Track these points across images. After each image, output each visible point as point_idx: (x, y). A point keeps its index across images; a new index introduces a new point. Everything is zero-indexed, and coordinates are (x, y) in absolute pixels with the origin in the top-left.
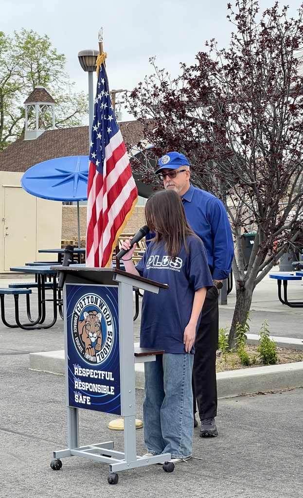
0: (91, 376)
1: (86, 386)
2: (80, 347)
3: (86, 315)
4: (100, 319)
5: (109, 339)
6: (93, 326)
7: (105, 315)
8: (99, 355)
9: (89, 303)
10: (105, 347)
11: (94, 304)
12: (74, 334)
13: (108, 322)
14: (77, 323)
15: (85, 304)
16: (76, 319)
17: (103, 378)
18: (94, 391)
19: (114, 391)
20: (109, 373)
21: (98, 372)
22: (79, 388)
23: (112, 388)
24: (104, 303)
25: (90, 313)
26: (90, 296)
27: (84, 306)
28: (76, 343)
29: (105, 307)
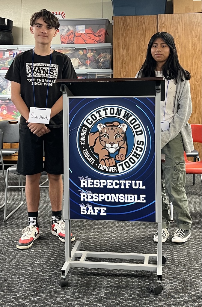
0: (108, 187)
1: (100, 197)
2: (90, 159)
3: (100, 127)
4: (124, 129)
5: (138, 148)
6: (112, 138)
7: (132, 126)
8: (122, 165)
9: (106, 114)
10: (131, 156)
11: (114, 115)
12: (81, 147)
13: (137, 132)
14: (87, 136)
15: (100, 116)
16: (84, 132)
17: (127, 187)
18: (113, 201)
19: (145, 199)
20: (137, 182)
21: (121, 181)
22: (89, 200)
23: (142, 196)
24: (130, 112)
25: (108, 125)
26: (109, 108)
27: (98, 118)
28: (84, 156)
29: (133, 117)
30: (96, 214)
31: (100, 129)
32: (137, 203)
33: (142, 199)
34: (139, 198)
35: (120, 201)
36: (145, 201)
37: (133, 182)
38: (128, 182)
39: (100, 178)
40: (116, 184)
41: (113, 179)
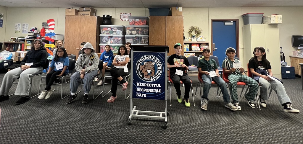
0: (147, 86)
1: (144, 90)
2: (141, 75)
3: (145, 63)
5: (159, 72)
6: (149, 67)
7: (157, 63)
8: (153, 78)
9: (147, 58)
10: (156, 75)
11: (150, 59)
12: (137, 70)
13: (158, 65)
14: (140, 66)
16: (139, 65)
17: (154, 86)
18: (149, 91)
19: (161, 91)
20: (158, 84)
21: (152, 84)
22: (140, 91)
23: (160, 90)
24: (156, 58)
25: (148, 62)
26: (148, 56)
27: (144, 60)
28: (138, 74)
29: (157, 60)
30: (142, 96)
31: (145, 64)
32: (158, 93)
34: (159, 91)
35: (152, 92)
36: (161, 92)
37: (157, 84)
38: (155, 85)
39: (144, 82)
40: (150, 85)
41: (149, 83)
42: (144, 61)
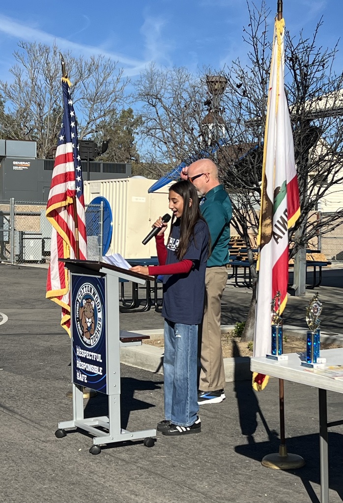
0: (87, 357)
1: (84, 366)
2: (81, 331)
3: (84, 302)
4: (93, 306)
5: (99, 325)
6: (89, 313)
7: (96, 303)
8: (92, 338)
9: (86, 291)
10: (96, 331)
11: (89, 292)
12: (77, 318)
13: (98, 309)
14: (79, 309)
16: (78, 305)
17: (95, 359)
18: (89, 370)
22: (80, 367)
24: (96, 292)
25: (87, 301)
26: (87, 286)
27: (83, 294)
28: (78, 328)
29: (97, 295)
30: (83, 380)
31: (84, 305)
32: (99, 375)
33: (101, 371)
34: (99, 371)
35: (92, 371)
36: (101, 374)
37: (97, 355)
38: (95, 355)
40: (90, 356)
41: (89, 350)
42: (83, 299)
